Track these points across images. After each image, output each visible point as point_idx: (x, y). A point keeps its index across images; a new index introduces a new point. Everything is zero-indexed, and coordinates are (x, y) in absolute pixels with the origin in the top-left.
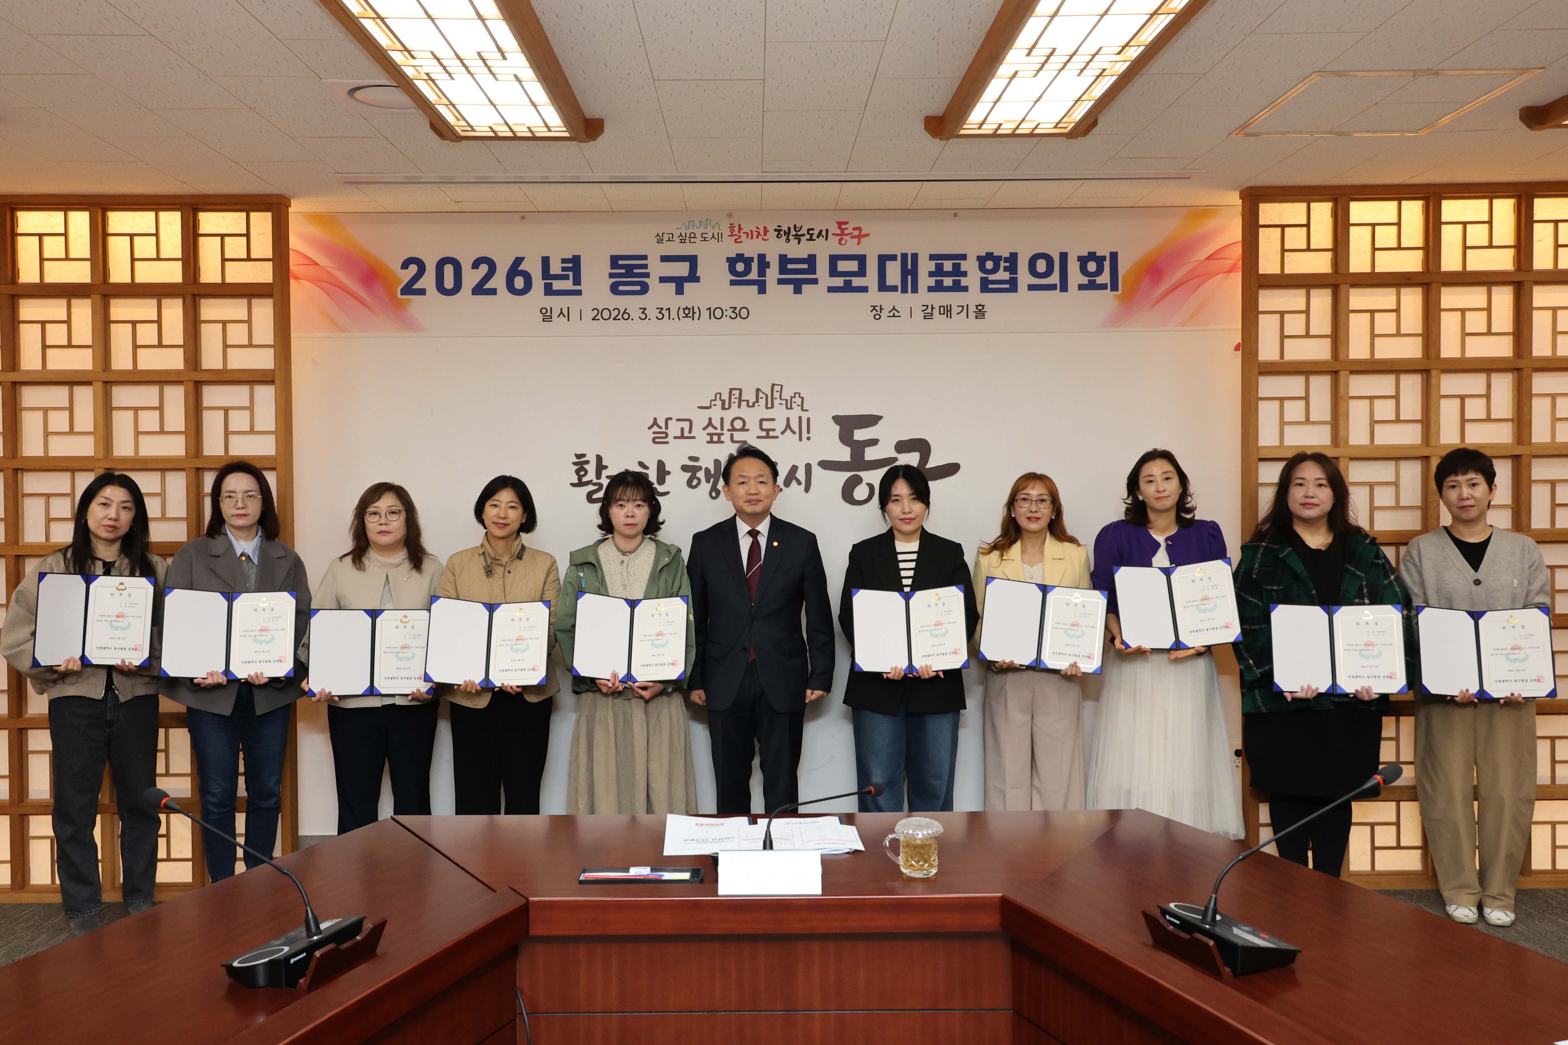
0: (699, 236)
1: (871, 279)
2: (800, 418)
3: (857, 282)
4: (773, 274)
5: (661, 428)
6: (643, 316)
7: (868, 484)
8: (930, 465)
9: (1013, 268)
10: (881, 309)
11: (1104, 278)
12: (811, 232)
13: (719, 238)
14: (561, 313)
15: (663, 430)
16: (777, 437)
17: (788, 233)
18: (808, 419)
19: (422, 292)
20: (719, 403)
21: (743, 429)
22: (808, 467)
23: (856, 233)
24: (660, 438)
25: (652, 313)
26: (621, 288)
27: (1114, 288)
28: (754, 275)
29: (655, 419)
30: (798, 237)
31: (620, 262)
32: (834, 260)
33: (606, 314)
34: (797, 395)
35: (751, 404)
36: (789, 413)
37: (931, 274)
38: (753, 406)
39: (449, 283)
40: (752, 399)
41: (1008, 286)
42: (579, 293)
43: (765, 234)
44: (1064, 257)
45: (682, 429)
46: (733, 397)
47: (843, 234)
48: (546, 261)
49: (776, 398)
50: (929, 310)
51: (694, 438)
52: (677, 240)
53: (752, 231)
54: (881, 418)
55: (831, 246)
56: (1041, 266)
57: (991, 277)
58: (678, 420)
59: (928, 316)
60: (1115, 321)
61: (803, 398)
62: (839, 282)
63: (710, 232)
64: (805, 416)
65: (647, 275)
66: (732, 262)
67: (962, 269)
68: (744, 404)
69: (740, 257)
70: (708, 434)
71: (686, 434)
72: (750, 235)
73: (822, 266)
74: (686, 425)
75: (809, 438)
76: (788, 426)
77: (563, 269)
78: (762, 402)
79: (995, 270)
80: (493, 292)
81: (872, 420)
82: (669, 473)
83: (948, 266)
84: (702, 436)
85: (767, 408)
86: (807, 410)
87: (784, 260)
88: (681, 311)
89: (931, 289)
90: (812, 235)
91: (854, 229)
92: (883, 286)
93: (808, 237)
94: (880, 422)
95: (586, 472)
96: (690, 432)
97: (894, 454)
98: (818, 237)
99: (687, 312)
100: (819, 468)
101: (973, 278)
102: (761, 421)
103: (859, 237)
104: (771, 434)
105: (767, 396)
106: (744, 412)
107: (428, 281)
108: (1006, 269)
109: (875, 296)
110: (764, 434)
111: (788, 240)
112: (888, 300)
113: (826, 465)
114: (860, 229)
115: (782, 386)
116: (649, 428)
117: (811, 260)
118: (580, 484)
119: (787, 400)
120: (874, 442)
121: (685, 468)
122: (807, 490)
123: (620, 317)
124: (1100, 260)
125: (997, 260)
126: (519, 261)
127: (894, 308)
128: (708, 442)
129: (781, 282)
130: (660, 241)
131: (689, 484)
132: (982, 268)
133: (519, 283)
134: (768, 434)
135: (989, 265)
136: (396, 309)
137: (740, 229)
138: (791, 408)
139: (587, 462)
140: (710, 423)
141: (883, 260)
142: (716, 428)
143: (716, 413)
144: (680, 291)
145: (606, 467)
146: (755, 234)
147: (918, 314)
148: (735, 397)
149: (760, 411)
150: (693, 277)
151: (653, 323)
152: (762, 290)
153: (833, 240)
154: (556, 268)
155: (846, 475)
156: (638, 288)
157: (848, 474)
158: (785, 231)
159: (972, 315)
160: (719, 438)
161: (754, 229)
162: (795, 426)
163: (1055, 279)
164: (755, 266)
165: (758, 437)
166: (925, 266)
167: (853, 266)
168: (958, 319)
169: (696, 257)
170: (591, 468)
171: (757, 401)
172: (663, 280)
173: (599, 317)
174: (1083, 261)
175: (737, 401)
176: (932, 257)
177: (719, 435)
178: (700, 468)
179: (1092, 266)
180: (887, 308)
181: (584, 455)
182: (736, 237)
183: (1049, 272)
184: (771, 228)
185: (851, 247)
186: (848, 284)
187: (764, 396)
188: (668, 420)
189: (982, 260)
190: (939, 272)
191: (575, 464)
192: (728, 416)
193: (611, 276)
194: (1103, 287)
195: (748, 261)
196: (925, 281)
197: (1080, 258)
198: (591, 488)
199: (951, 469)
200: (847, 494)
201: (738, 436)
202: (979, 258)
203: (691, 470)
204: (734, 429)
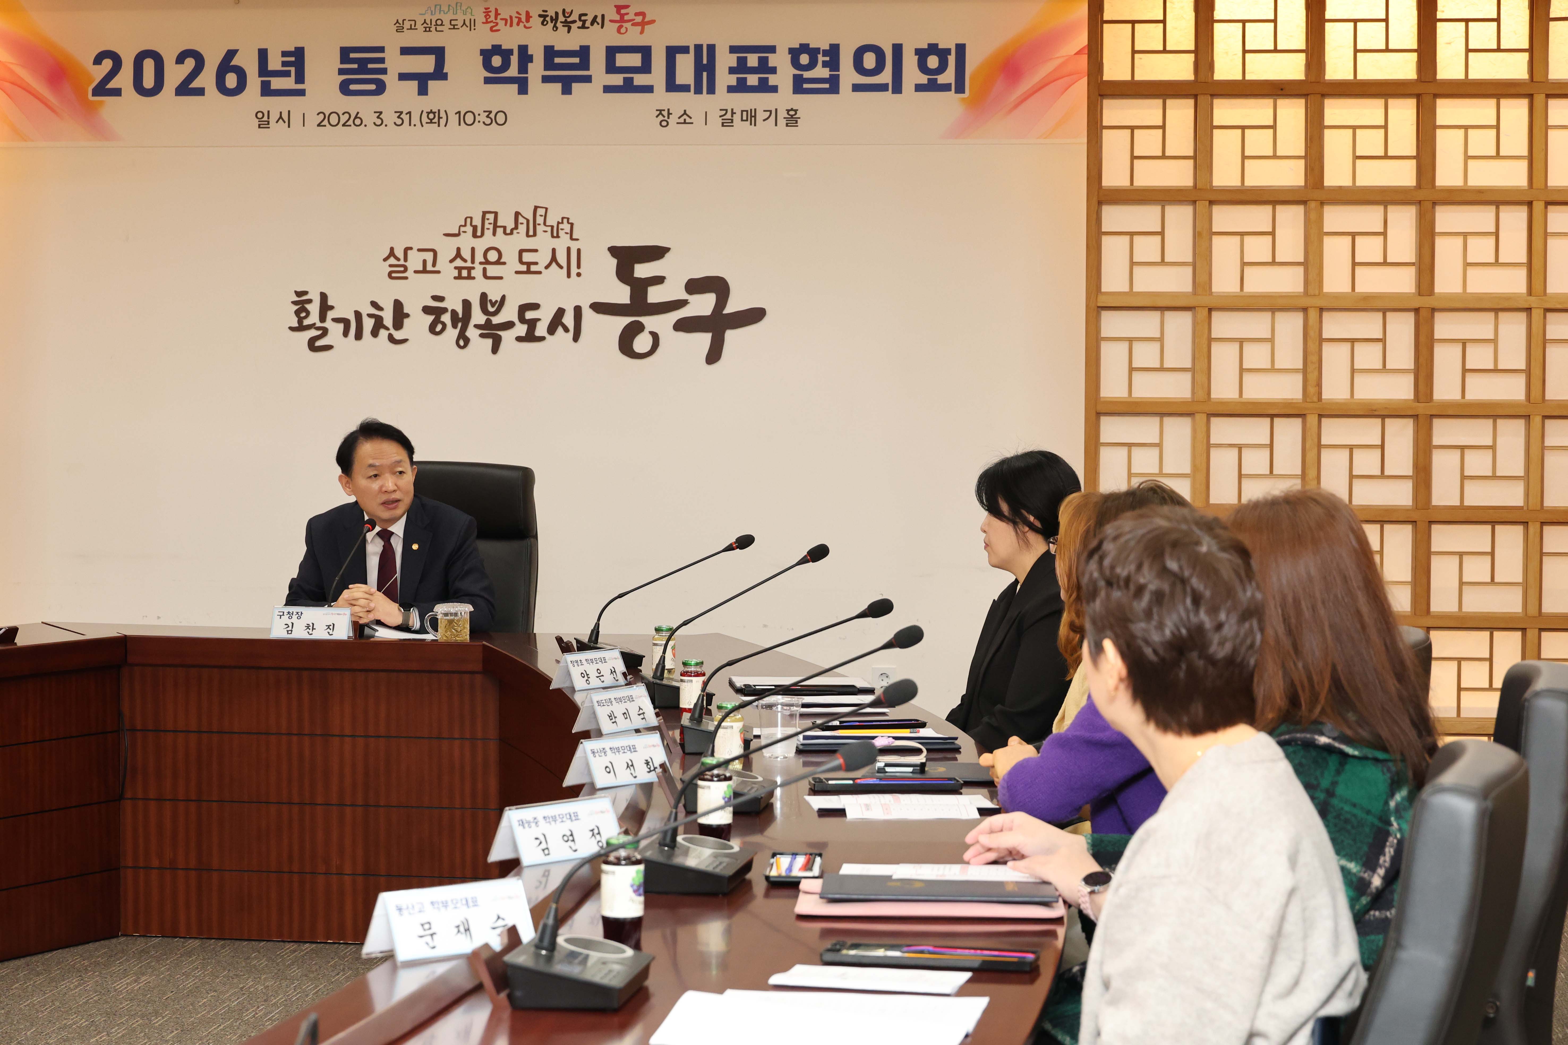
0: (446, 22)
1: (657, 76)
2: (569, 249)
3: (640, 79)
4: (536, 69)
5: (398, 259)
6: (379, 122)
7: (652, 333)
8: (730, 309)
9: (833, 63)
10: (669, 114)
11: (948, 77)
12: (583, 18)
13: (471, 25)
14: (281, 117)
15: (402, 262)
16: (540, 273)
17: (555, 20)
18: (579, 251)
19: (117, 92)
20: (469, 229)
21: (498, 262)
22: (578, 310)
23: (639, 19)
24: (397, 273)
25: (390, 117)
26: (353, 87)
27: (960, 89)
28: (513, 71)
29: (392, 249)
30: (568, 25)
31: (352, 55)
32: (612, 52)
33: (334, 119)
34: (565, 220)
35: (508, 231)
36: (555, 243)
37: (732, 71)
38: (511, 233)
39: (149, 82)
40: (510, 225)
41: (827, 86)
42: (302, 93)
43: (528, 21)
44: (898, 49)
45: (425, 262)
46: (487, 222)
47: (622, 20)
48: (263, 54)
49: (539, 224)
50: (729, 116)
51: (439, 272)
52: (421, 28)
53: (511, 17)
54: (666, 250)
55: (609, 36)
56: (870, 60)
57: (807, 75)
58: (419, 250)
59: (727, 123)
60: (960, 131)
61: (572, 225)
62: (617, 80)
63: (460, 17)
64: (574, 246)
65: (384, 71)
66: (486, 55)
67: (770, 65)
68: (500, 231)
69: (497, 49)
70: (456, 268)
71: (429, 267)
72: (509, 22)
73: (598, 60)
74: (429, 256)
75: (579, 275)
76: (554, 259)
77: (284, 64)
78: (522, 228)
79: (812, 65)
80: (200, 92)
81: (656, 253)
82: (407, 316)
83: (753, 60)
84: (448, 270)
85: (528, 235)
86: (577, 240)
87: (550, 52)
88: (425, 115)
89: (731, 89)
90: (584, 22)
91: (637, 14)
92: (672, 86)
93: (580, 24)
94: (667, 255)
95: (308, 313)
96: (434, 265)
97: (683, 295)
98: (592, 24)
99: (431, 116)
100: (591, 311)
101: (784, 76)
102: (521, 252)
103: (643, 24)
104: (533, 268)
105: (528, 221)
106: (500, 240)
107: (124, 79)
108: (825, 64)
109: (661, 98)
110: (524, 268)
111: (555, 28)
112: (677, 102)
113: (600, 308)
114: (643, 14)
115: (546, 209)
116: (385, 260)
117: (584, 52)
118: (301, 328)
119: (552, 227)
120: (659, 280)
121: (427, 310)
122: (576, 338)
123: (350, 122)
124: (943, 54)
125: (813, 53)
126: (231, 54)
127: (685, 113)
128: (455, 278)
129: (546, 79)
130: (400, 30)
131: (432, 329)
132: (795, 63)
133: (231, 80)
134: (528, 268)
135: (804, 59)
136: (88, 113)
137: (497, 14)
138: (558, 237)
139: (310, 301)
140: (458, 255)
141: (672, 52)
142: (465, 261)
143: (466, 242)
144: (423, 91)
145: (332, 308)
146: (515, 21)
147: (715, 120)
148: (489, 222)
149: (520, 240)
150: (439, 74)
151: (390, 131)
152: (523, 90)
153: (611, 28)
154: (275, 63)
155: (624, 321)
156: (373, 87)
157: (627, 320)
158: (551, 17)
159: (782, 122)
160: (469, 273)
161: (514, 15)
162: (562, 258)
163: (886, 77)
164: (514, 59)
165: (517, 272)
166: (725, 61)
167: (635, 60)
168: (764, 127)
169: (443, 48)
170: (314, 308)
171: (516, 227)
172: (403, 77)
173: (326, 122)
174: (922, 54)
175: (491, 227)
176: (733, 49)
177: (469, 269)
178: (445, 310)
179: (933, 62)
180: (676, 112)
181: (305, 293)
182: (492, 24)
183: (879, 68)
184: (535, 13)
185: (632, 37)
186: (628, 82)
187: (525, 221)
188: (407, 250)
189: (795, 54)
190: (741, 67)
191: (294, 303)
192: (481, 245)
193: (341, 72)
194: (946, 88)
195: (506, 54)
196: (724, 78)
197: (918, 52)
198: (314, 333)
199: (754, 316)
200: (626, 345)
201: (492, 270)
202: (791, 51)
203: (434, 312)
204: (487, 262)
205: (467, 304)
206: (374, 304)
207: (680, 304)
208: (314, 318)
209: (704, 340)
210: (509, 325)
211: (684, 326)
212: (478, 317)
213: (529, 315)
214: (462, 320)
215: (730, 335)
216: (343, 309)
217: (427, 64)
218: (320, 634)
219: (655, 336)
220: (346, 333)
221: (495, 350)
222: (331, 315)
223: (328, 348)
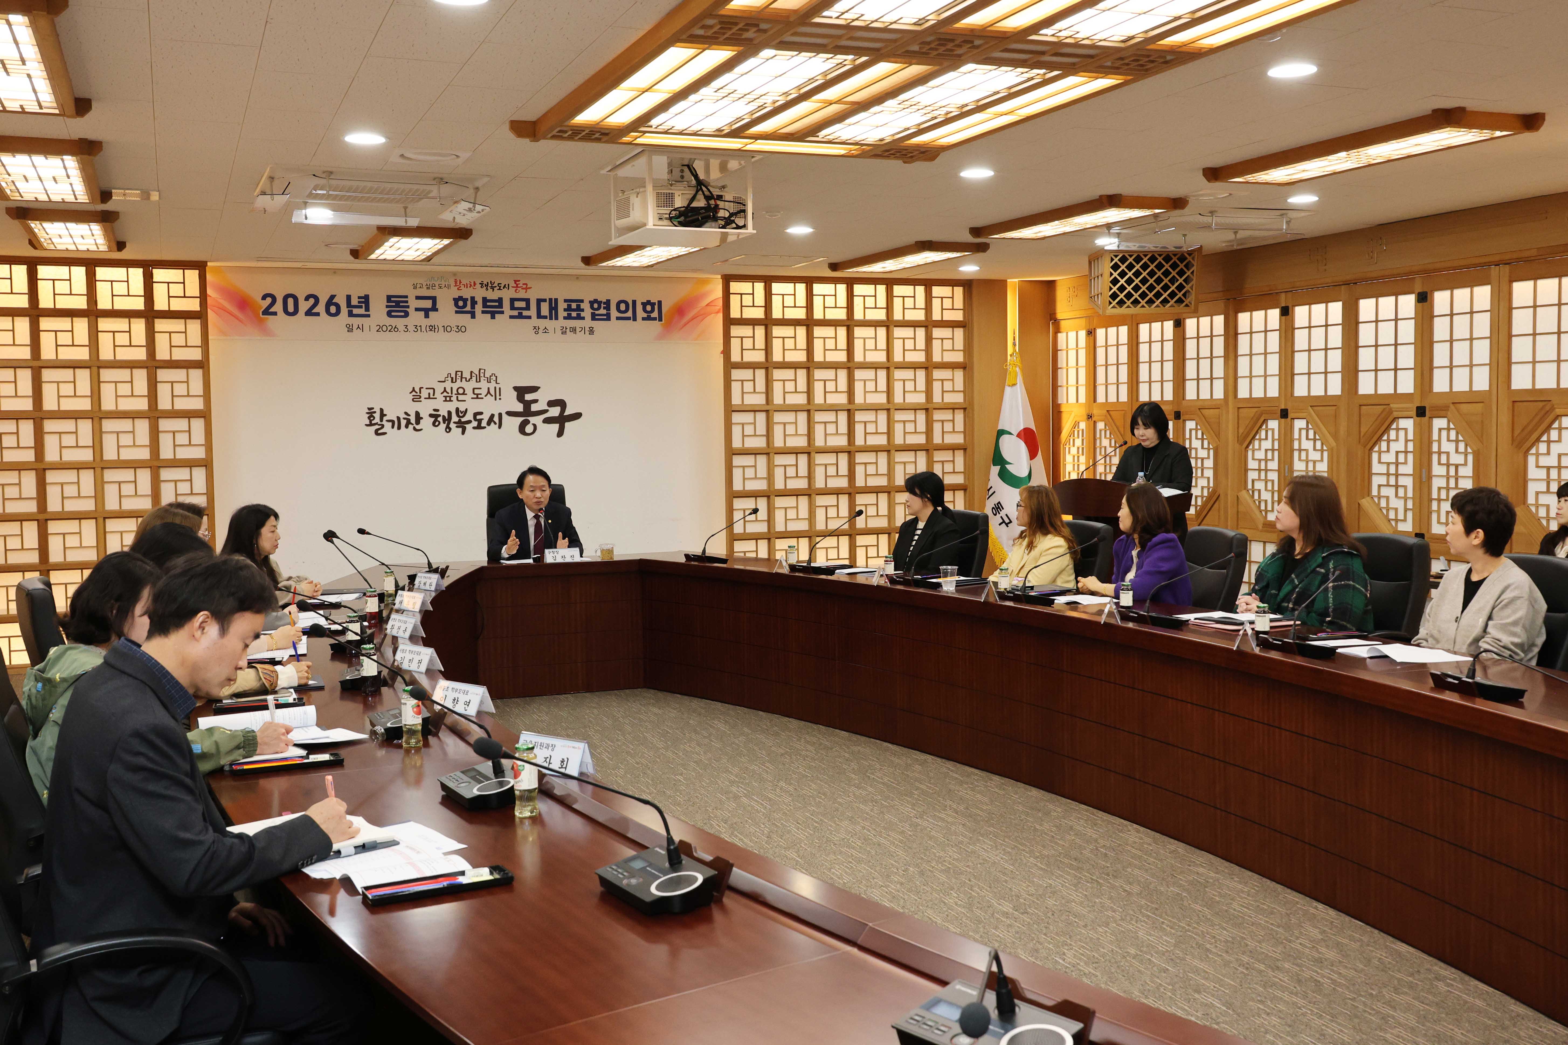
0: (437, 286)
1: (533, 312)
2: (495, 388)
3: (525, 313)
4: (479, 308)
5: (417, 393)
6: (406, 330)
7: (533, 424)
8: (567, 413)
9: (608, 308)
10: (538, 328)
11: (655, 314)
12: (500, 285)
13: (449, 287)
14: (359, 327)
15: (419, 394)
16: (482, 398)
17: (487, 285)
18: (500, 389)
19: (275, 314)
20: (450, 379)
21: (464, 394)
22: (500, 415)
23: (524, 286)
24: (417, 399)
25: (411, 328)
26: (393, 314)
27: (661, 320)
28: (468, 308)
29: (414, 388)
30: (493, 288)
31: (392, 299)
32: (512, 301)
33: (385, 329)
34: (493, 375)
36: (489, 385)
37: (565, 310)
38: (469, 381)
39: (291, 309)
40: (468, 377)
41: (605, 318)
42: (369, 316)
43: (474, 286)
44: (634, 302)
45: (429, 394)
47: (517, 287)
48: (349, 298)
49: (482, 377)
50: (564, 330)
51: (436, 399)
52: (425, 288)
54: (539, 388)
55: (511, 293)
56: (623, 307)
57: (597, 312)
58: (426, 389)
59: (564, 333)
60: (660, 337)
61: (496, 377)
62: (515, 313)
63: (443, 283)
64: (498, 386)
65: (408, 307)
66: (456, 301)
67: (581, 308)
68: (464, 380)
69: (461, 298)
70: (444, 397)
71: (431, 396)
72: (466, 286)
73: (506, 304)
74: (431, 391)
75: (500, 399)
76: (489, 392)
77: (359, 302)
78: (474, 379)
79: (599, 309)
80: (318, 314)
81: (534, 389)
82: (422, 418)
83: (574, 306)
84: (440, 398)
85: (477, 382)
86: (499, 384)
87: (485, 300)
88: (428, 327)
89: (565, 318)
90: (500, 287)
91: (523, 284)
92: (539, 316)
93: (498, 288)
94: (539, 390)
95: (374, 418)
96: (434, 395)
97: (547, 408)
98: (504, 288)
99: (431, 328)
100: (506, 415)
101: (587, 313)
102: (474, 389)
103: (526, 289)
104: (480, 396)
105: (477, 375)
106: (464, 384)
107: (278, 307)
108: (604, 308)
109: (535, 321)
110: (475, 396)
111: (487, 289)
112: (542, 323)
113: (509, 414)
114: (526, 284)
115: (485, 370)
116: (411, 393)
117: (500, 300)
118: (371, 425)
119: (488, 378)
120: (536, 401)
121: (431, 416)
122: (500, 427)
123: (393, 330)
124: (653, 305)
125: (599, 303)
126: (333, 297)
127: (545, 328)
128: (444, 401)
129: (483, 312)
130: (415, 288)
131: (434, 424)
132: (592, 307)
133: (333, 309)
134: (477, 396)
135: (596, 306)
136: (259, 323)
137: (460, 283)
138: (490, 382)
139: (375, 412)
140: (445, 390)
141: (539, 301)
142: (448, 393)
143: (448, 385)
144: (427, 316)
145: (386, 415)
146: (469, 286)
147: (559, 332)
148: (458, 376)
149: (473, 384)
150: (434, 308)
151: (411, 335)
152: (473, 317)
153: (512, 290)
154: (354, 302)
155: (521, 419)
156: (403, 314)
158: (485, 284)
159: (587, 333)
160: (450, 399)
161: (468, 283)
162: (492, 392)
163: (630, 314)
164: (469, 303)
165: (472, 398)
166: (562, 306)
167: (523, 304)
168: (580, 335)
169: (435, 297)
170: (377, 416)
171: (471, 378)
172: (417, 309)
173: (381, 330)
174: (644, 305)
175: (460, 378)
176: (565, 301)
177: (450, 397)
178: (439, 416)
179: (649, 308)
180: (542, 328)
181: (372, 408)
182: (458, 287)
183: (626, 311)
184: (478, 282)
185: (522, 294)
186: (520, 314)
187: (475, 376)
188: (421, 388)
189: (592, 303)
190: (569, 309)
191: (367, 413)
192: (455, 386)
193: (387, 307)
194: (655, 319)
195: (465, 301)
196: (562, 313)
197: (642, 303)
198: (377, 427)
199: (577, 416)
200: (522, 429)
201: (461, 397)
202: (590, 302)
203: (434, 416)
204: (458, 394)
205: (450, 413)
206: (406, 413)
207: (546, 411)
208: (377, 420)
209: (556, 427)
210: (469, 422)
211: (547, 421)
212: (455, 418)
213: (478, 417)
214: (447, 420)
215: (567, 424)
216: (391, 415)
217: (428, 304)
218: (568, 560)
219: (535, 426)
220: (393, 427)
221: (463, 433)
222: (385, 418)
223: (385, 433)
